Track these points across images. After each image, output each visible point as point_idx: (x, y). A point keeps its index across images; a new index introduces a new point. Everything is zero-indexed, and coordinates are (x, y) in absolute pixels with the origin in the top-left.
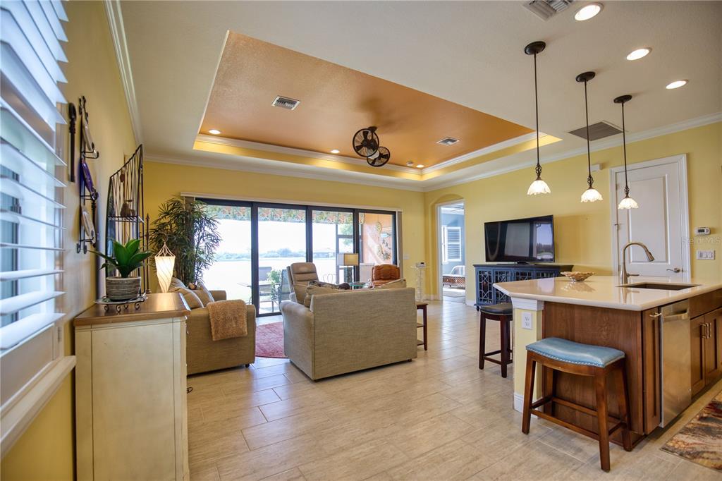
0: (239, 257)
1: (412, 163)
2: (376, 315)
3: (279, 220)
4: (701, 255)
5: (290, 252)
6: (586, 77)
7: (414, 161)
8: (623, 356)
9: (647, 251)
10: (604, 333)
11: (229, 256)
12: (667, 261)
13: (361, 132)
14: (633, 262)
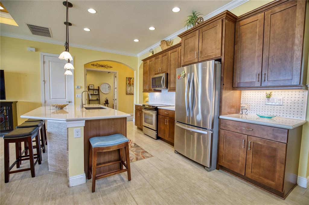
4: (77, 96)
12: (66, 98)
14: (52, 99)
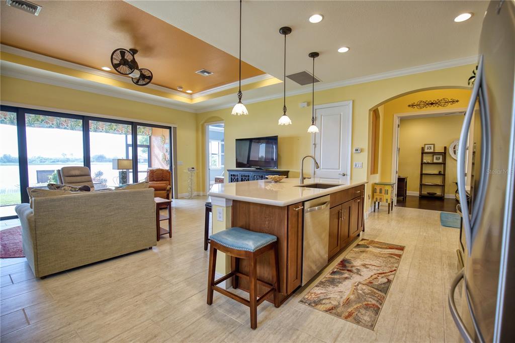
0: (54, 162)
1: (181, 88)
2: (112, 213)
3: (65, 128)
4: (356, 166)
5: (105, 158)
6: (286, 31)
7: (183, 87)
8: (276, 240)
9: (315, 161)
10: (267, 223)
11: (43, 160)
12: (339, 169)
13: (119, 51)
